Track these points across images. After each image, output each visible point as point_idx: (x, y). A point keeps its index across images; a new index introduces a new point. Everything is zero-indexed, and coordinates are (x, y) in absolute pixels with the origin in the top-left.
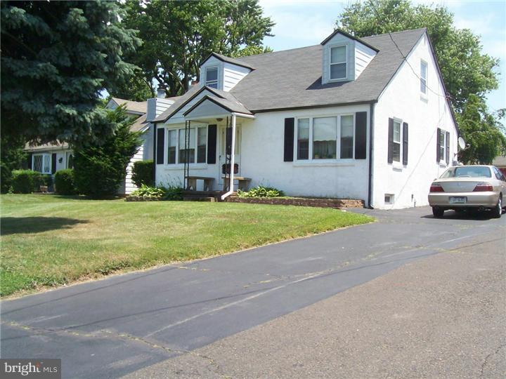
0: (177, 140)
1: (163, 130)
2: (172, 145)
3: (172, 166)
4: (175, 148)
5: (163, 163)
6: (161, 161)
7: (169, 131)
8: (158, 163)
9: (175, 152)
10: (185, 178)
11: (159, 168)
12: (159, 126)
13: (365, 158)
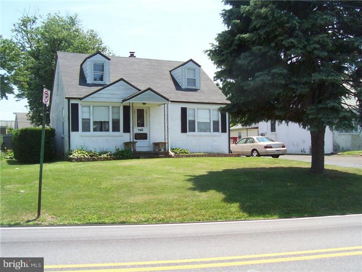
0: (91, 113)
1: (77, 105)
3: (87, 133)
4: (89, 119)
5: (77, 130)
8: (73, 131)
11: (74, 134)
12: (73, 102)
13: (226, 132)
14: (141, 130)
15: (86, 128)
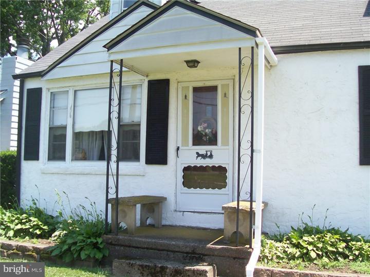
0: (70, 111)
1: (39, 91)
2: (58, 122)
3: (57, 165)
4: (65, 128)
6: (32, 154)
7: (53, 95)
8: (26, 159)
9: (64, 137)
10: (108, 201)
11: (27, 167)
12: (31, 84)
14: (204, 156)
15: (57, 153)
